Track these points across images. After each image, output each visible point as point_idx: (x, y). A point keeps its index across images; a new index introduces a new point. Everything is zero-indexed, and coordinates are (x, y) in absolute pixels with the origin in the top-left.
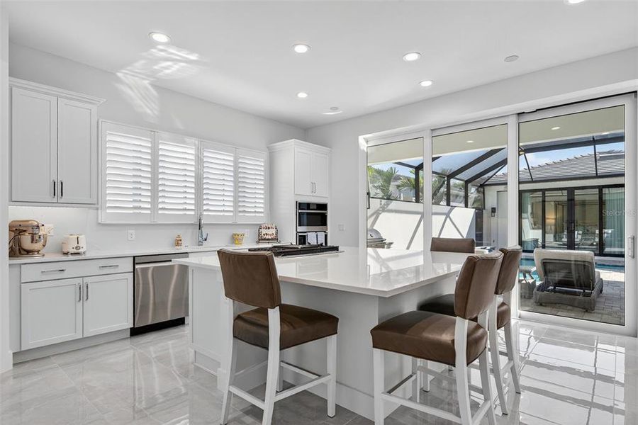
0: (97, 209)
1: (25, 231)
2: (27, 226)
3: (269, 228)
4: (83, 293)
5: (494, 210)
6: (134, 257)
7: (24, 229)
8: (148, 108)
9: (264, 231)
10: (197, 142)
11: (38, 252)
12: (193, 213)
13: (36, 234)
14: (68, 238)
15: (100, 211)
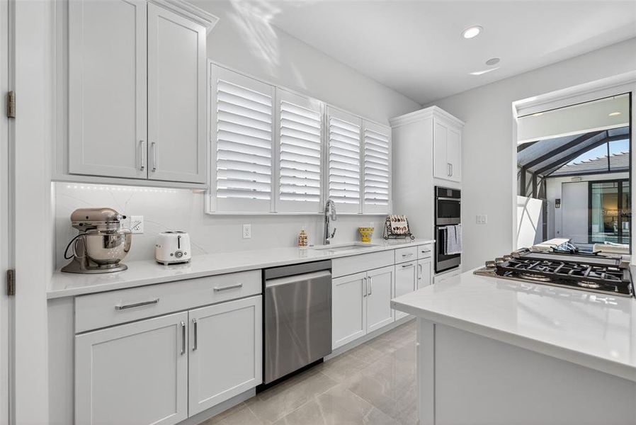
0: (204, 193)
1: (95, 227)
2: (98, 220)
3: (399, 220)
4: (188, 337)
5: (558, 202)
6: (263, 270)
7: (94, 223)
8: (266, 51)
9: (394, 225)
10: (323, 106)
11: (116, 263)
12: (317, 200)
13: (112, 232)
14: (163, 239)
15: (208, 196)
